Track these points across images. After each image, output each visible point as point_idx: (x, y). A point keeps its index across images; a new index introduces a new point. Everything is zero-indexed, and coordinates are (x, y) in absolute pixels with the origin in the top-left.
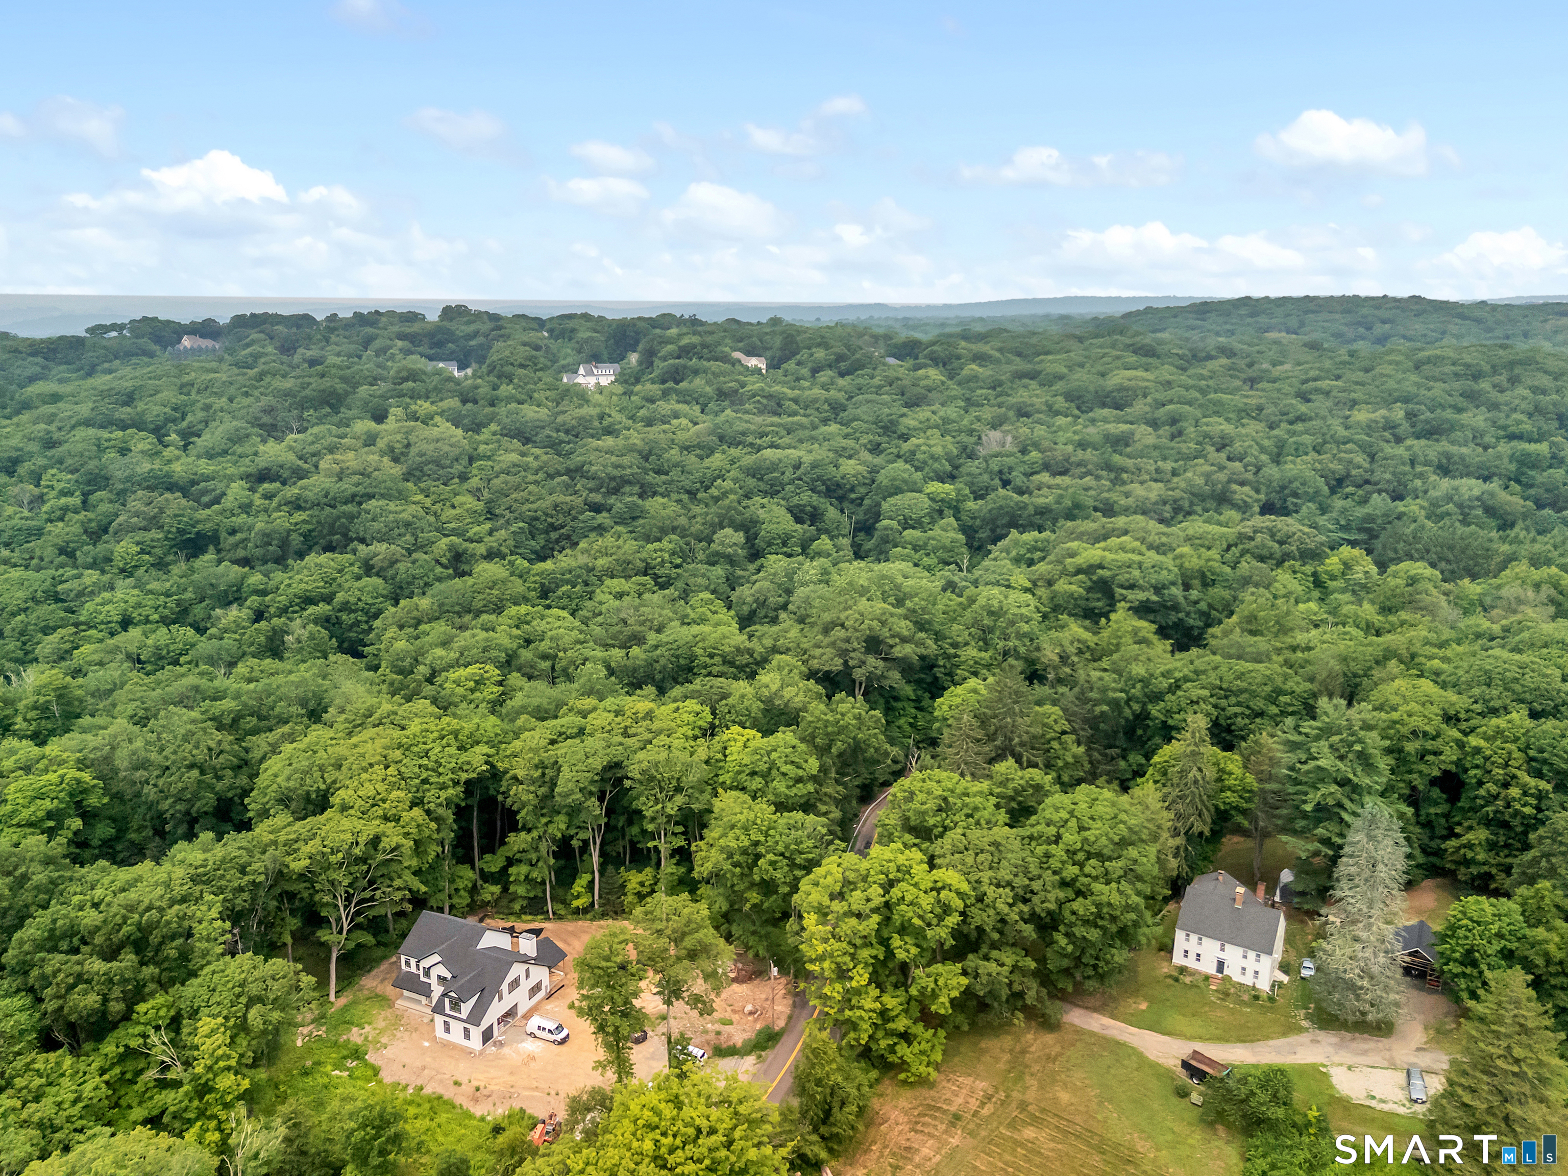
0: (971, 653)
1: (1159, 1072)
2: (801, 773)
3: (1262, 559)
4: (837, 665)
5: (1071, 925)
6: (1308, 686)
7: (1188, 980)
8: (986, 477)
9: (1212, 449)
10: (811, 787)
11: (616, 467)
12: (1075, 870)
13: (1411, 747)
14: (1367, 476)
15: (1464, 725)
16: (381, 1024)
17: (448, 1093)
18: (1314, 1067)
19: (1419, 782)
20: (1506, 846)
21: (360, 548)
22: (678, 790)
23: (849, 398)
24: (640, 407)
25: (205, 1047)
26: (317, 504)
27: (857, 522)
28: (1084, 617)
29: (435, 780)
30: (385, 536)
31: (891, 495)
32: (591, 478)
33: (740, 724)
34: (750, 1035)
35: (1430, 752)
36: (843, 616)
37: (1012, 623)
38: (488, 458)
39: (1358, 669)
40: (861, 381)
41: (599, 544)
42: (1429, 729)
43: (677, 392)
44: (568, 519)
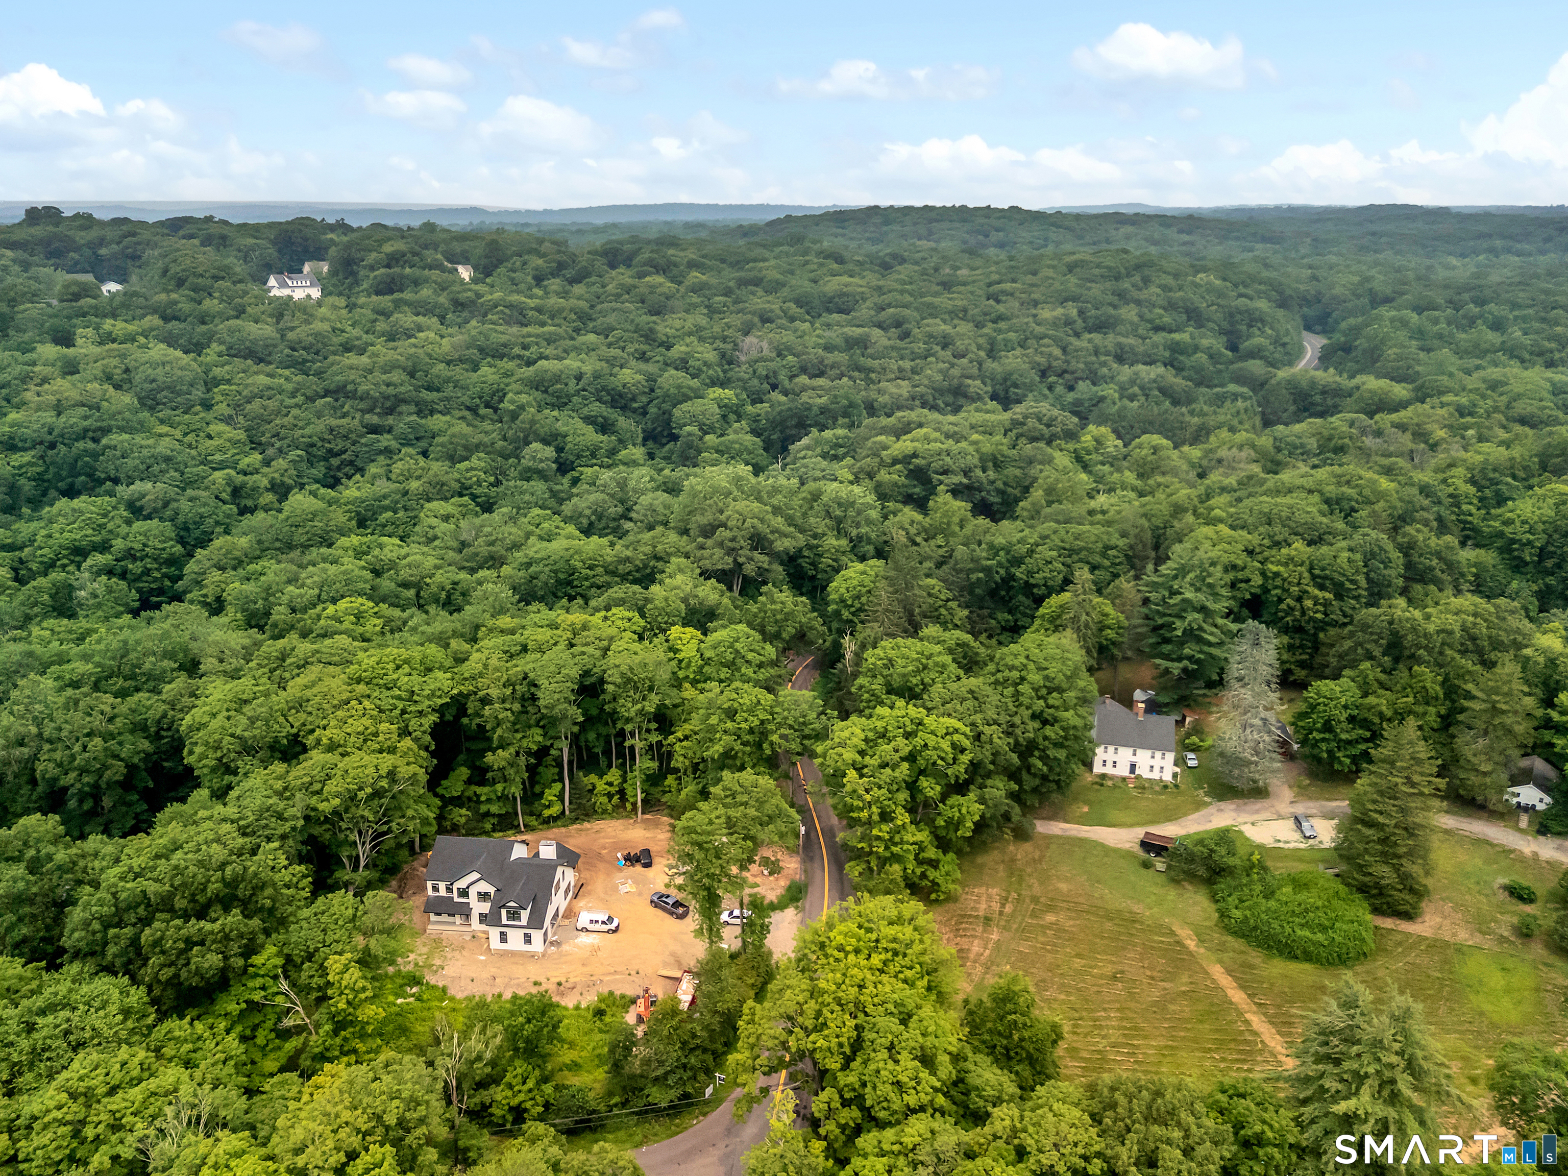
0: (832, 542)
1: (1127, 855)
2: (763, 659)
3: (1035, 440)
4: (727, 563)
5: (1045, 749)
7: (1110, 783)
8: (755, 382)
9: (938, 348)
10: (772, 671)
11: (388, 385)
12: (1041, 702)
14: (1065, 366)
15: (1260, 557)
16: (425, 950)
18: (1227, 830)
20: (1301, 646)
21: (119, 488)
22: (651, 689)
23: (592, 307)
24: (375, 321)
25: (344, 983)
26: (41, 443)
27: (644, 431)
28: (905, 503)
29: (413, 708)
30: (146, 473)
31: (681, 403)
32: (362, 399)
33: (674, 624)
34: (779, 891)
35: (1242, 581)
36: (723, 517)
37: (859, 513)
38: (228, 382)
39: (1158, 522)
40: (594, 289)
41: (397, 468)
42: (1239, 562)
43: (407, 303)
44: (348, 443)
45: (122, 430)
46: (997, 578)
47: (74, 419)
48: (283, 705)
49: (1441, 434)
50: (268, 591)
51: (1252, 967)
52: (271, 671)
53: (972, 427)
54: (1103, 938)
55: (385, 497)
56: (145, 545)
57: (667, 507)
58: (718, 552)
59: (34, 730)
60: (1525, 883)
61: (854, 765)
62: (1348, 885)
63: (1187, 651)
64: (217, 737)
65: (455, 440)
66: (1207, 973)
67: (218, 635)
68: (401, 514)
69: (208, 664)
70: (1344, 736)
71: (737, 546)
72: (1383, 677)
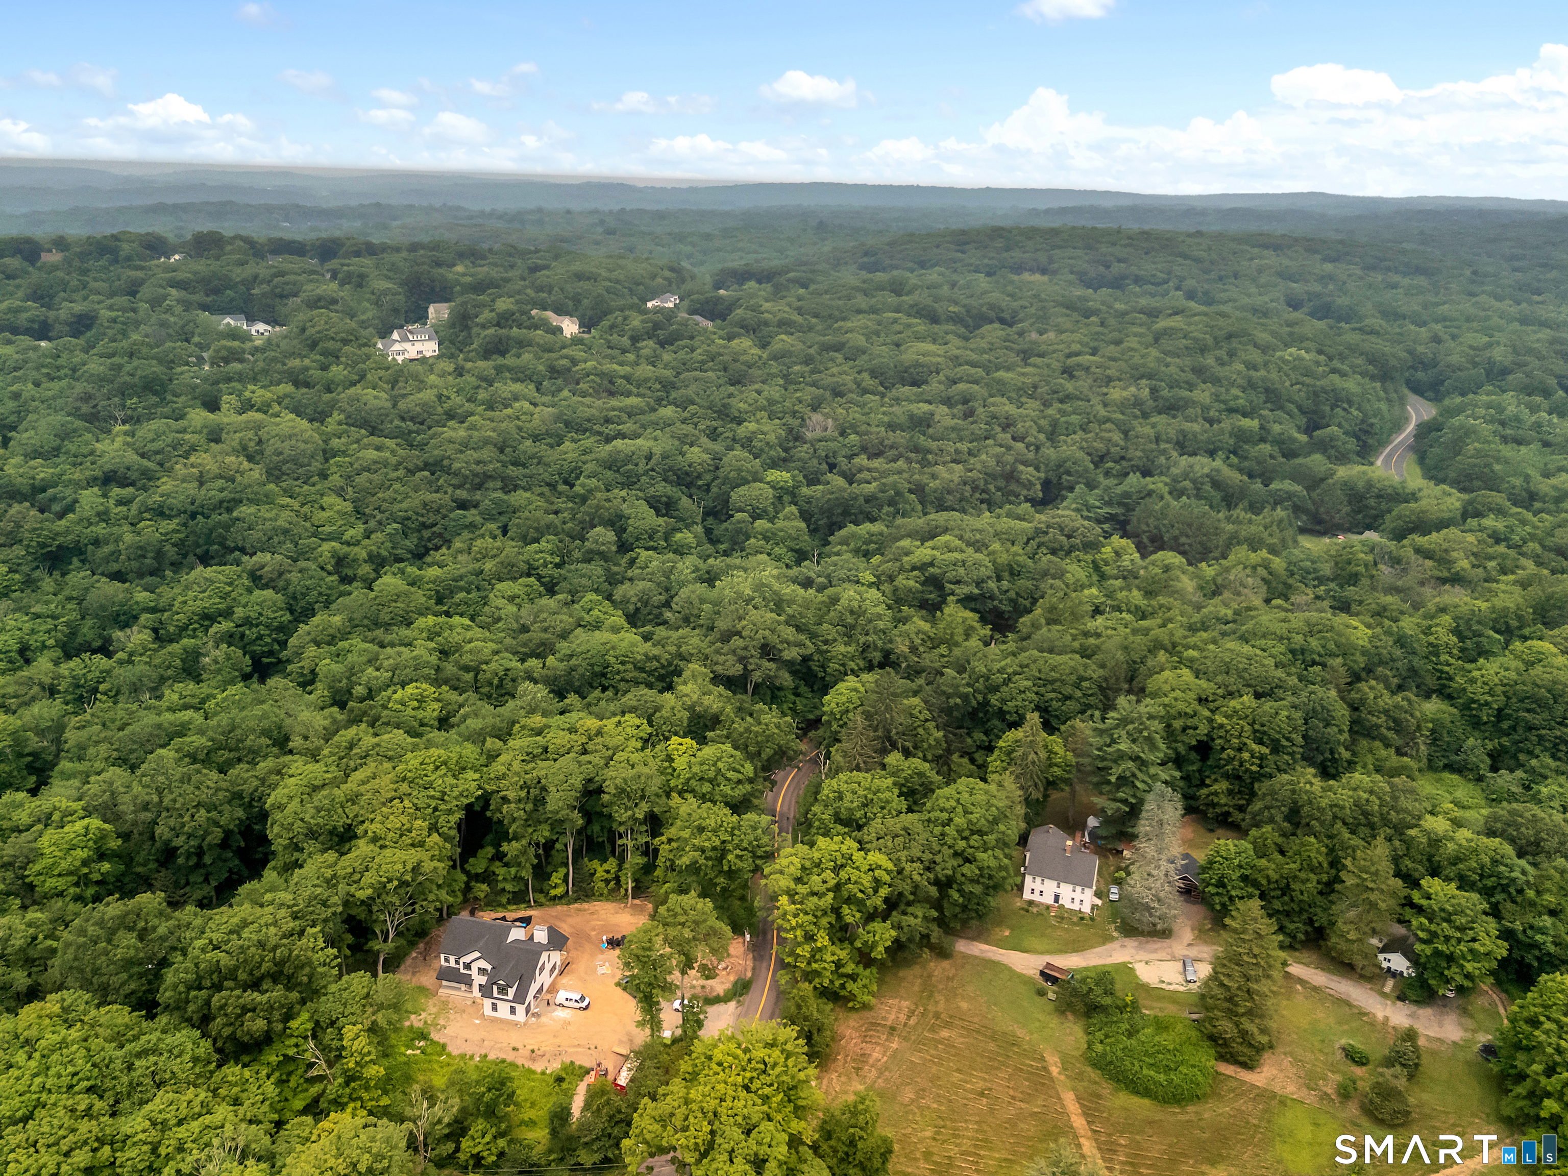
0: (841, 648)
1: (1026, 980)
2: (740, 776)
3: (1054, 552)
4: (737, 669)
5: (962, 884)
6: (1101, 672)
7: (1035, 910)
8: (814, 462)
9: (998, 429)
10: (748, 787)
11: (477, 462)
12: (963, 844)
13: (1177, 724)
14: (1123, 453)
15: (1211, 706)
16: (434, 1010)
17: (510, 1057)
18: (1124, 965)
19: (1182, 749)
20: (1239, 793)
21: (245, 558)
22: (643, 797)
23: (677, 375)
24: (478, 388)
25: (355, 1046)
26: (185, 513)
27: (704, 507)
28: (918, 608)
29: (443, 807)
30: (267, 545)
31: (738, 486)
32: (456, 474)
33: (676, 734)
34: (728, 986)
35: (1191, 728)
36: (739, 627)
37: (870, 621)
38: (344, 453)
39: (1137, 657)
40: (681, 355)
41: (478, 544)
42: (1188, 710)
43: (510, 369)
44: (439, 517)
45: (251, 502)
46: (974, 703)
47: (212, 492)
48: (343, 799)
49: (1464, 563)
50: (351, 671)
51: (1100, 1097)
52: (341, 758)
53: (996, 534)
54: (982, 1057)
55: (462, 577)
56: (260, 614)
57: (701, 600)
58: (731, 659)
59: (155, 798)
60: (1360, 1046)
61: (788, 891)
62: (1201, 1033)
63: (1119, 794)
64: (290, 820)
65: (530, 521)
66: (1060, 1099)
67: (305, 715)
68: (473, 595)
69: (296, 742)
71: (748, 654)
72: (1280, 840)
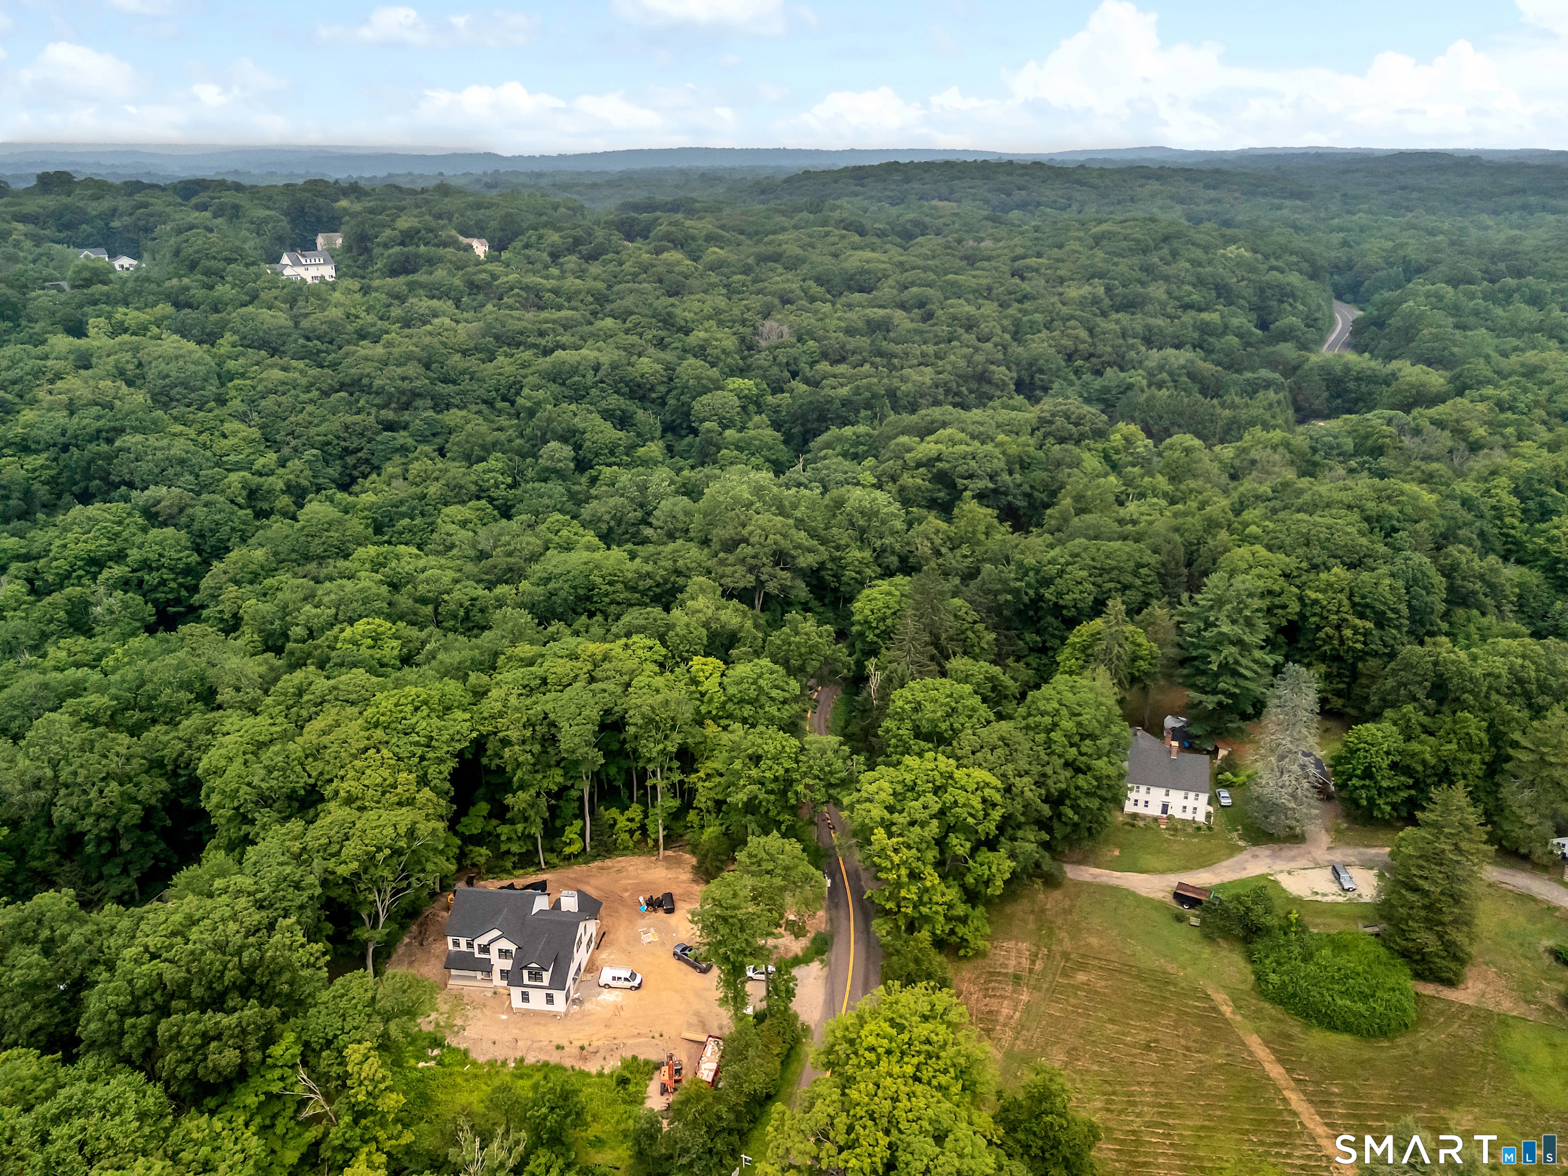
0: (856, 554)
1: (1157, 905)
2: (787, 695)
3: (1063, 441)
4: (749, 580)
5: (1076, 798)
6: (1157, 557)
7: (1141, 823)
8: (776, 370)
9: (961, 331)
11: (403, 379)
12: (1074, 751)
13: (1264, 604)
14: (1091, 350)
15: (1297, 581)
16: (446, 1008)
17: (554, 1058)
18: (1261, 878)
21: (134, 493)
22: (673, 728)
23: (610, 287)
24: (389, 305)
25: (363, 1075)
26: (55, 445)
27: (662, 422)
28: (929, 508)
30: (160, 478)
31: (700, 394)
32: (377, 394)
33: (696, 653)
34: (804, 948)
35: (1278, 607)
36: (745, 532)
37: (883, 523)
38: (243, 376)
39: (1192, 538)
40: (611, 267)
41: (415, 468)
42: (1276, 588)
43: (422, 286)
44: (363, 441)
45: (135, 430)
46: (1026, 599)
47: (87, 420)
48: (300, 754)
49: (1482, 431)
50: (284, 610)
51: (1289, 1037)
52: (288, 709)
53: (999, 426)
54: (1135, 1001)
55: (402, 502)
56: (161, 555)
57: (687, 513)
58: (741, 570)
59: (49, 773)
61: (883, 823)
62: (1389, 948)
63: (1222, 685)
64: (234, 786)
65: (472, 439)
66: (1244, 1044)
67: (234, 662)
68: (418, 521)
69: (225, 695)
70: (1385, 784)
71: (759, 563)
72: (1426, 720)
